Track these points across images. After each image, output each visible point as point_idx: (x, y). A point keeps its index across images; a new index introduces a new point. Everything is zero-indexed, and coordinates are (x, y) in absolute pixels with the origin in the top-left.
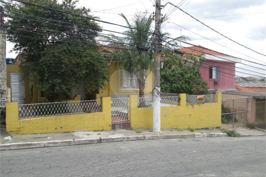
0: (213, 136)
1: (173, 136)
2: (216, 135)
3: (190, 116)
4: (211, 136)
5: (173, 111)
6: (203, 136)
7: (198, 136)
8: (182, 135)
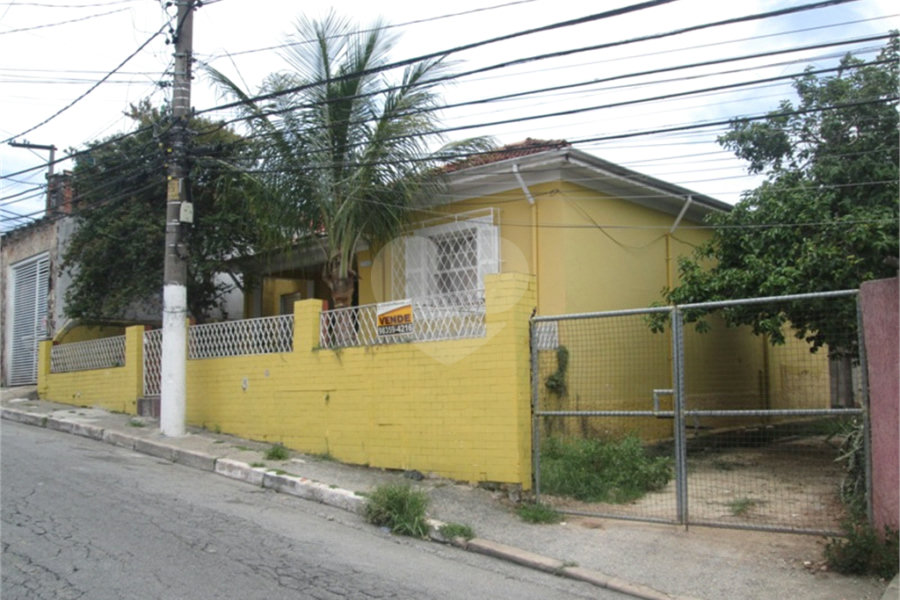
0: (285, 488)
1: (156, 447)
2: (301, 492)
3: (328, 398)
4: (276, 485)
5: (267, 374)
6: (243, 476)
7: (225, 472)
8: (179, 452)
